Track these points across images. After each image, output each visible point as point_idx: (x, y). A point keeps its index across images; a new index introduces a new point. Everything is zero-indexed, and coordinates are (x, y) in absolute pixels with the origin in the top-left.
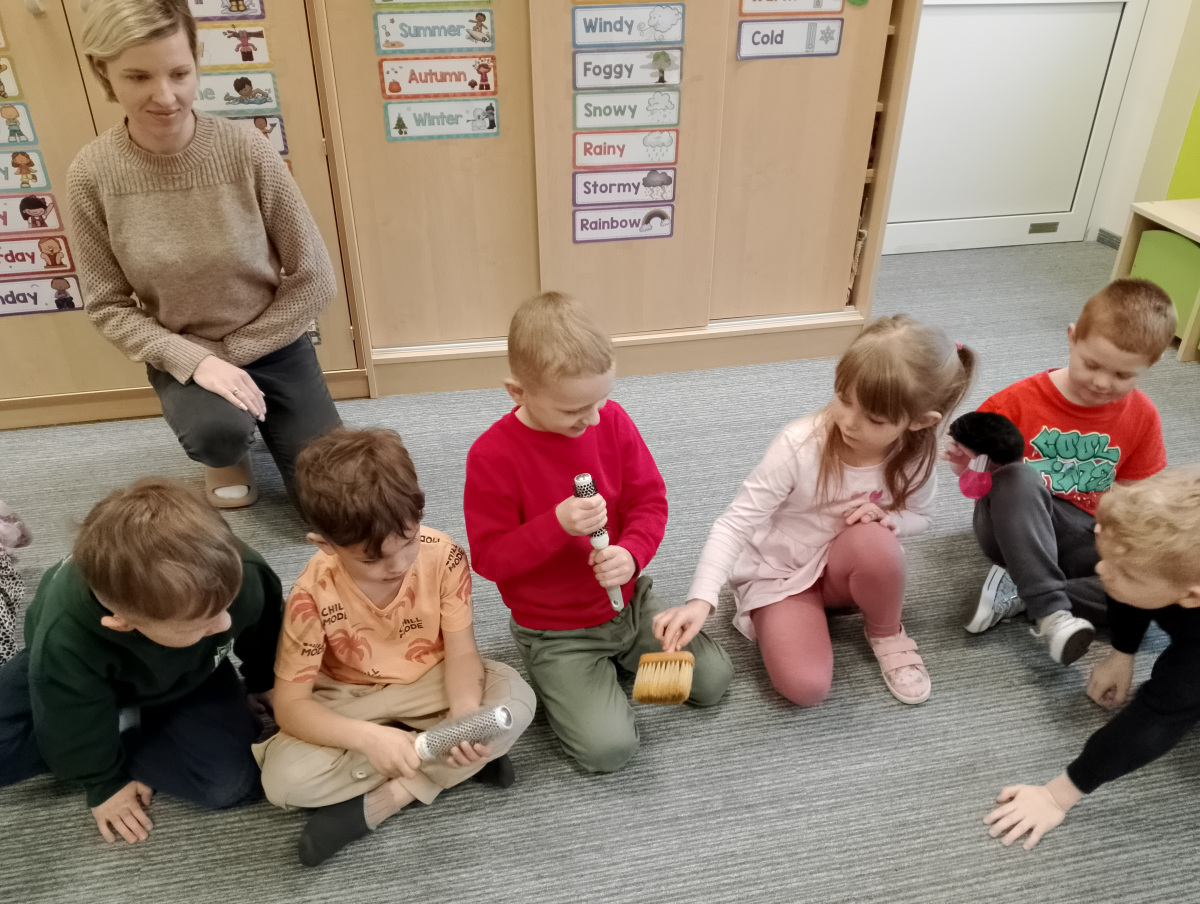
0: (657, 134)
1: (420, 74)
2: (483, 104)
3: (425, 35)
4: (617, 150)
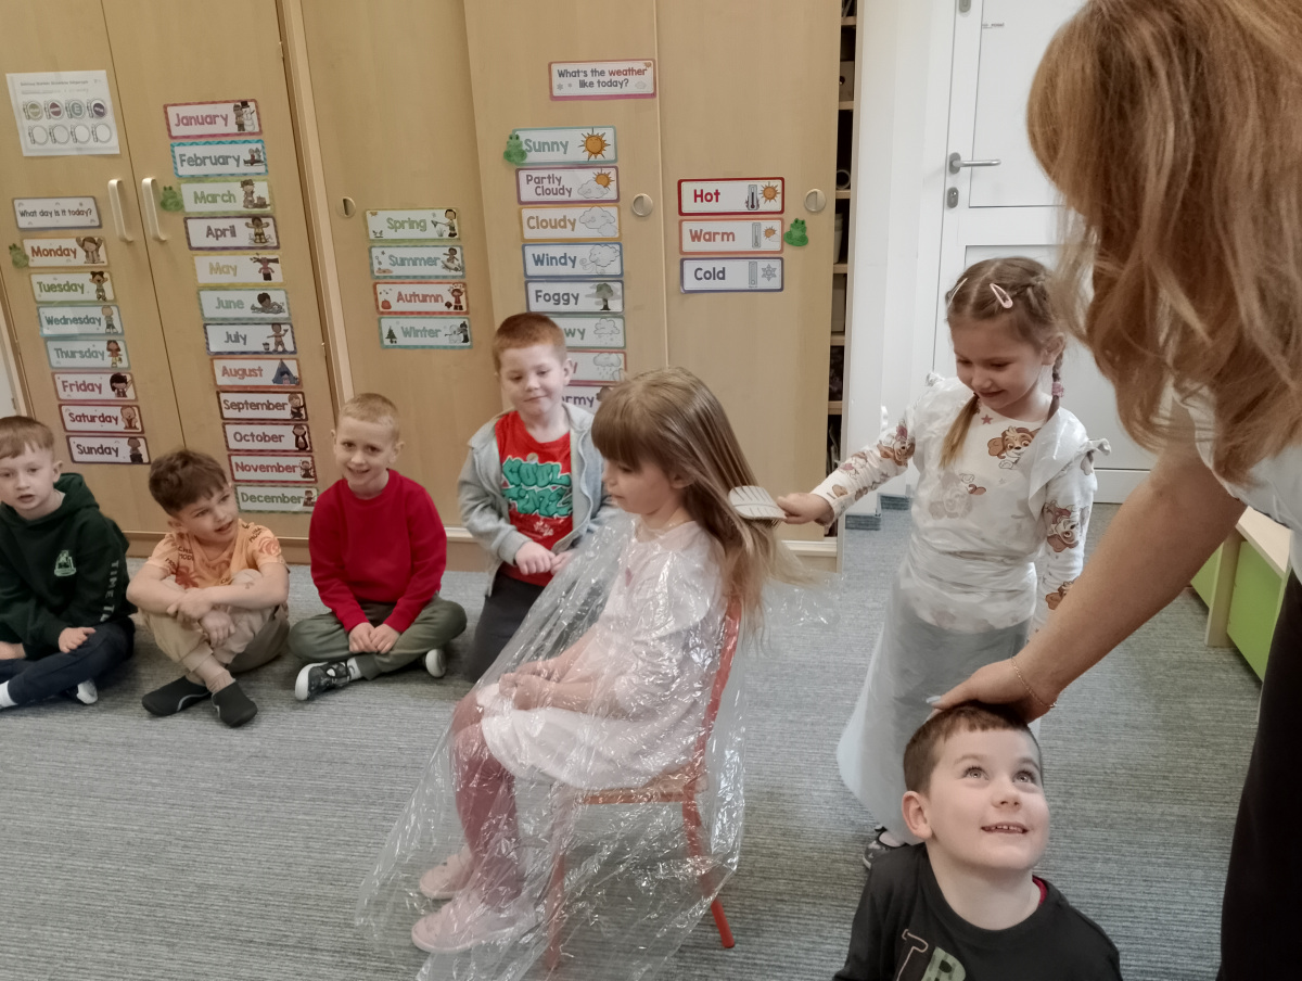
0: (606, 355)
1: (406, 296)
2: (458, 322)
3: (409, 264)
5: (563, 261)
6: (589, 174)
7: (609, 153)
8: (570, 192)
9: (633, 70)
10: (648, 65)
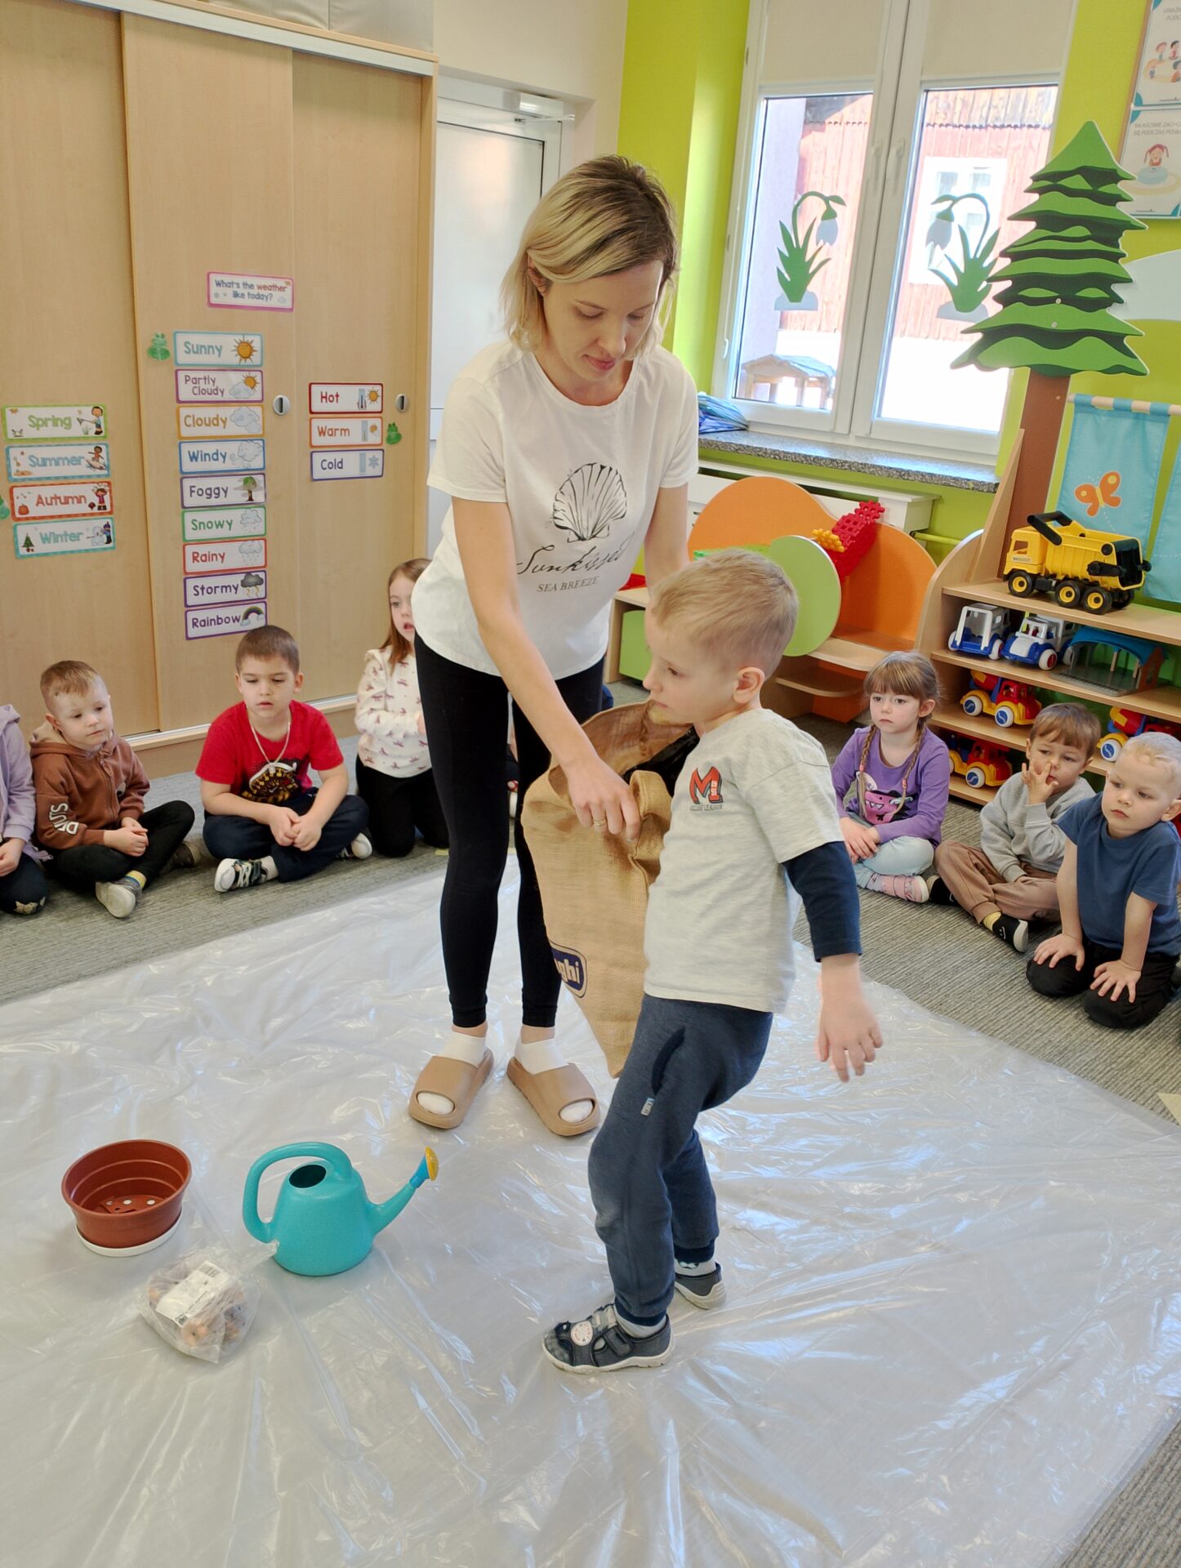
0: (250, 543)
1: (46, 499)
2: (102, 523)
3: (51, 465)
4: (219, 557)
5: (215, 457)
6: (237, 378)
7: (256, 359)
8: (222, 392)
9: (276, 287)
10: (288, 283)
